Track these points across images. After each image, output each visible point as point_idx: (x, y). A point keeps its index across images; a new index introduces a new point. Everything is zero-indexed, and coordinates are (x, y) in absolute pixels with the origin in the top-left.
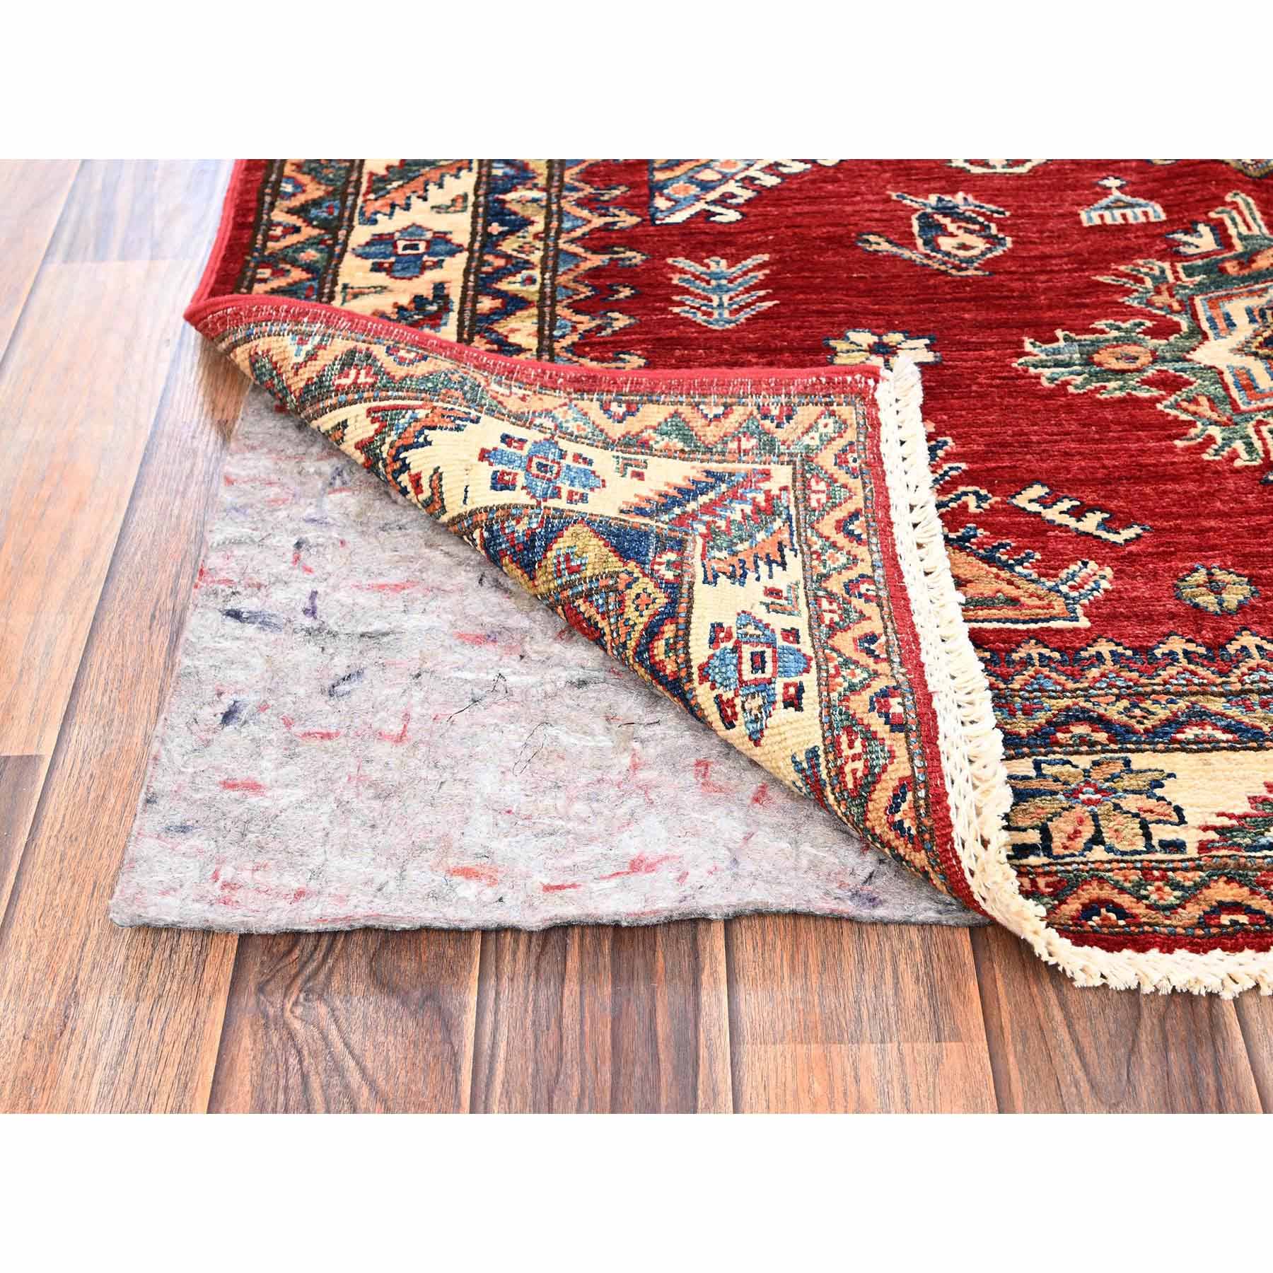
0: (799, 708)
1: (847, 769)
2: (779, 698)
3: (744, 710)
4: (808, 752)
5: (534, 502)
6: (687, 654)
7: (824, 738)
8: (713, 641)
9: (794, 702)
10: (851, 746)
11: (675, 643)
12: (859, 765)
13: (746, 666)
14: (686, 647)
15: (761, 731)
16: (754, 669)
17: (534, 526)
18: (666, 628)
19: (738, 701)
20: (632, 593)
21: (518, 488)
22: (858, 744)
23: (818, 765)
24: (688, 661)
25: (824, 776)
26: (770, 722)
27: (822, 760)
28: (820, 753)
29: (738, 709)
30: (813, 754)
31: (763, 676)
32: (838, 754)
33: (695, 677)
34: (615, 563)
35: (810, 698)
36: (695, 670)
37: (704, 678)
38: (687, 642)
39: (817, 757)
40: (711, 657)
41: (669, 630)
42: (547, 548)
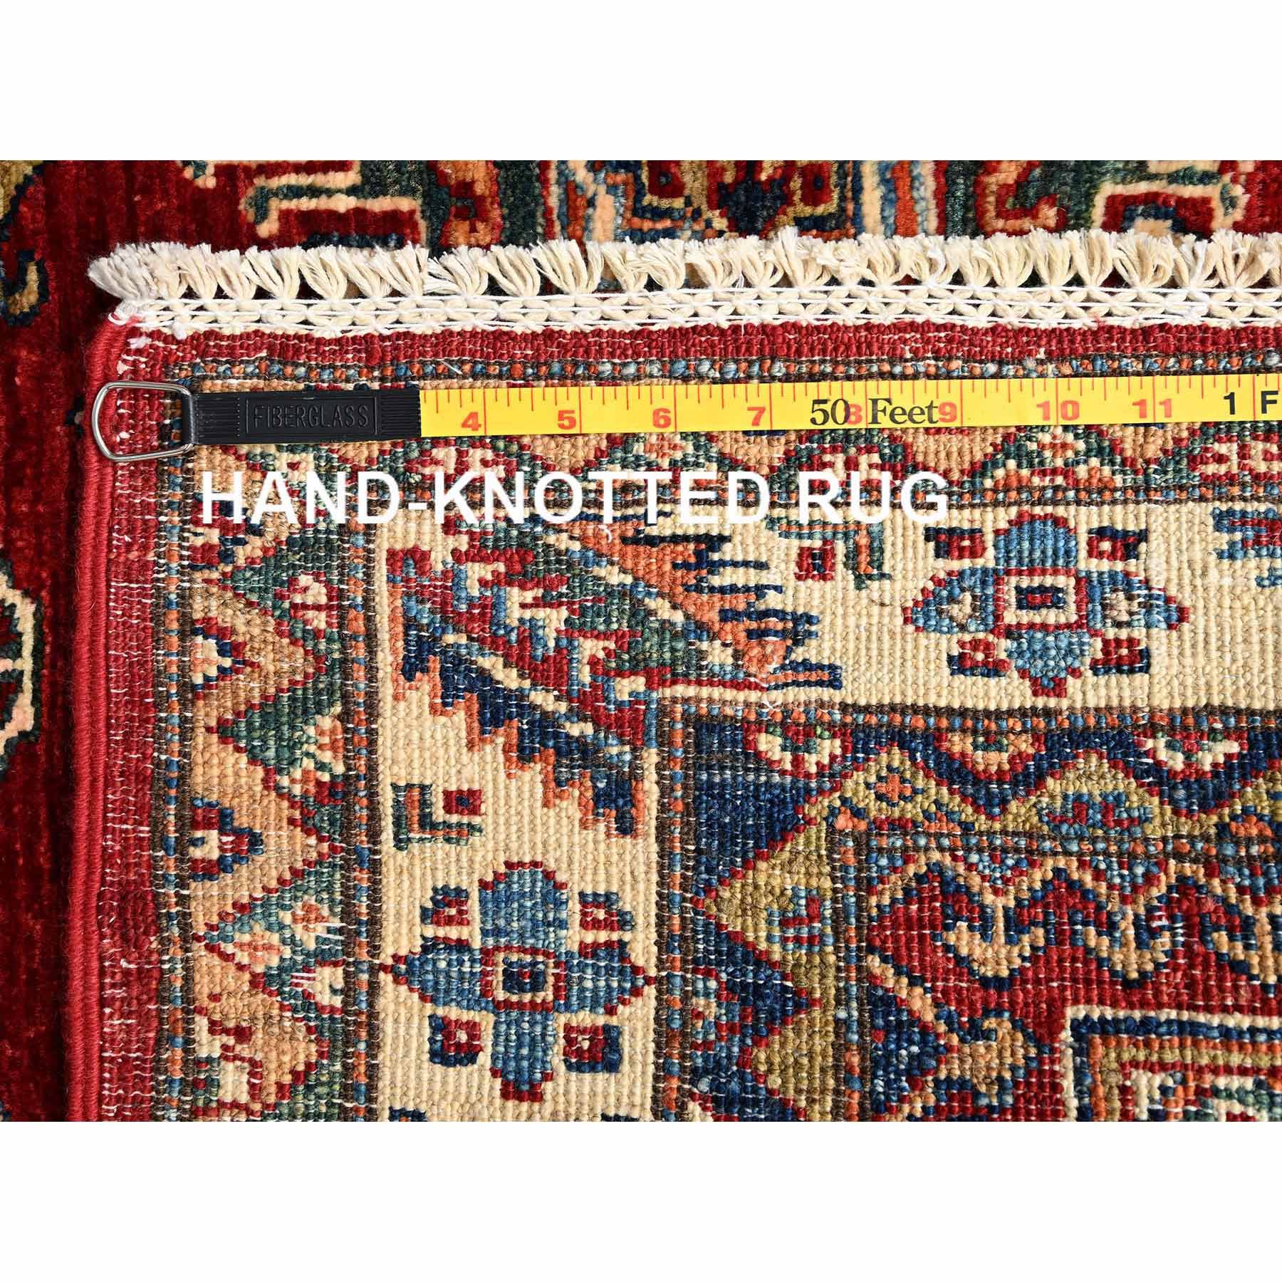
0: (1143, 536)
1: (1262, 467)
2: (1119, 566)
3: (1129, 624)
4: (1218, 527)
5: (651, 991)
6: (1010, 713)
7: (1202, 499)
8: (994, 669)
9: (1128, 544)
10: (1221, 459)
11: (987, 733)
12: (1258, 447)
13: (1051, 616)
14: (998, 715)
15: (1168, 600)
16: (1057, 604)
17: (713, 984)
18: (957, 749)
19: (1111, 633)
20: (875, 809)
21: (614, 1021)
22: (1222, 449)
23: (1244, 513)
24: (1023, 713)
25: (1263, 508)
26: (1157, 583)
27: (1238, 506)
28: (1224, 507)
29: (1124, 634)
30: (1222, 521)
31: (1072, 591)
32: (1231, 479)
33: (1052, 703)
34: (811, 840)
35: (1124, 518)
36: (1040, 702)
37: (1058, 688)
38: (987, 713)
39: (1231, 512)
40: (1023, 673)
41: (958, 744)
42: (761, 960)
